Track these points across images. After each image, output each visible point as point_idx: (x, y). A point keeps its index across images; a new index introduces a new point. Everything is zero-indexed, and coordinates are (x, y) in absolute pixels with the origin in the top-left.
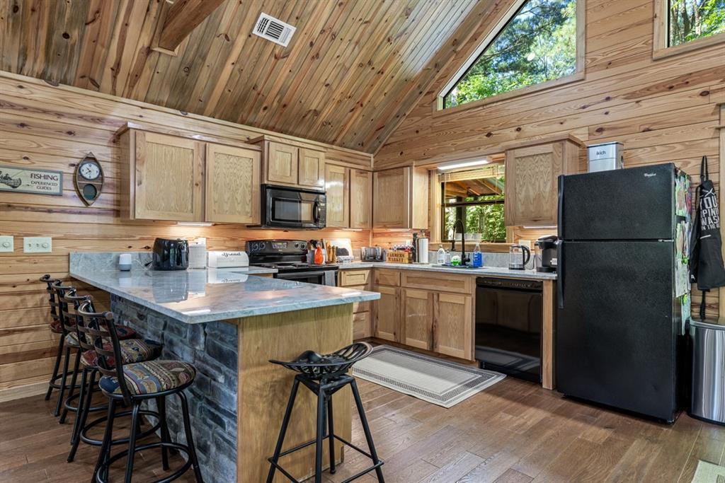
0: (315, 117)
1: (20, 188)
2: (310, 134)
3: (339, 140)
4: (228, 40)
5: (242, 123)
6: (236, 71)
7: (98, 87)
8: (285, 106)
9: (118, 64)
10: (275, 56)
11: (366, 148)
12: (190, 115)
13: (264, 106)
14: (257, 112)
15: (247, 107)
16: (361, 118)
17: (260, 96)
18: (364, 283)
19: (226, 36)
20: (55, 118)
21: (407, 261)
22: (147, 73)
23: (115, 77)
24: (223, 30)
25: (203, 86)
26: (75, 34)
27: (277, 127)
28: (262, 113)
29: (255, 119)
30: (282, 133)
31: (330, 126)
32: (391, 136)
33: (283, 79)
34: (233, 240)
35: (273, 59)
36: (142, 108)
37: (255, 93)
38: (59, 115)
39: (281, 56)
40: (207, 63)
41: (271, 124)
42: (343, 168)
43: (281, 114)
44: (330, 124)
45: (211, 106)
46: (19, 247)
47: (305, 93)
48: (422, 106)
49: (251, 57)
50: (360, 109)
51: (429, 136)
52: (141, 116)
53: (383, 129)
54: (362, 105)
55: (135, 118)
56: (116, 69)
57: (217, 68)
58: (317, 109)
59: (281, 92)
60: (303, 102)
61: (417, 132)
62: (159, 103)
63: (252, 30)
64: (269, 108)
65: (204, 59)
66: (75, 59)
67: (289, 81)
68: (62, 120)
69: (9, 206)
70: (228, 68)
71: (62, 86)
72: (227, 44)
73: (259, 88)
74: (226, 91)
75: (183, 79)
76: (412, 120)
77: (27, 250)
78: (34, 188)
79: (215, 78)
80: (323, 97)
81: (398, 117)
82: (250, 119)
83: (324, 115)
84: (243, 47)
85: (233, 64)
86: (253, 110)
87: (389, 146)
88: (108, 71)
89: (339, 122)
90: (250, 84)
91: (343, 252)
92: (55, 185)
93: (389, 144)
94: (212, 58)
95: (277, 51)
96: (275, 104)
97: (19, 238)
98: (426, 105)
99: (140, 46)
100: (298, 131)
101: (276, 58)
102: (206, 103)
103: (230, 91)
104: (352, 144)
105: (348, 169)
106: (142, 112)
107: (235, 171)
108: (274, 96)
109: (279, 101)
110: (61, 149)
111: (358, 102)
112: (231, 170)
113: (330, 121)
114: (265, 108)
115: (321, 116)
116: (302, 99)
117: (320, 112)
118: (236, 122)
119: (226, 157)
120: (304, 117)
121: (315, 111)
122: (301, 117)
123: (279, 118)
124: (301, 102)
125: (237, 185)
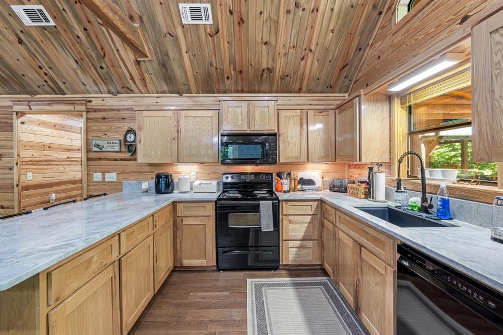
0: (271, 74)
1: (103, 150)
2: (275, 88)
3: (304, 88)
4: (173, 36)
5: (219, 92)
6: (191, 56)
7: (132, 91)
8: (241, 72)
9: (131, 75)
10: (209, 34)
11: (337, 90)
12: (184, 95)
13: (226, 76)
14: (223, 82)
15: (215, 80)
16: (316, 64)
17: (219, 69)
18: (312, 214)
19: (170, 34)
20: (117, 112)
21: (363, 196)
22: (147, 76)
23: (135, 83)
24: (165, 31)
25: (180, 74)
26: (104, 66)
27: (244, 89)
28: (228, 82)
29: (225, 87)
30: (251, 93)
31: (289, 78)
32: (359, 72)
33: (227, 51)
34: (215, 173)
35: (210, 37)
36: (157, 97)
37: (213, 69)
38: (118, 110)
39: (214, 32)
40: (172, 58)
41: (239, 88)
42: (299, 111)
43: (242, 79)
44: (287, 76)
45: (193, 86)
46: (104, 178)
47: (251, 57)
48: (383, 27)
49: (194, 42)
50: (310, 55)
51: (389, 57)
52: (157, 102)
53: (348, 66)
54: (311, 51)
55: (154, 104)
56: (132, 78)
57: (179, 59)
58: (269, 67)
59: (232, 62)
60: (253, 64)
61: (379, 57)
62: (164, 92)
63: (181, 21)
64: (230, 77)
65: (167, 55)
66: (114, 79)
67: (232, 52)
68: (120, 112)
69: (100, 158)
70: (186, 57)
71: (119, 95)
72: (174, 39)
73: (214, 64)
74: (196, 74)
75: (166, 73)
76: (375, 47)
77: (107, 180)
78: (109, 149)
79: (182, 66)
80: (268, 55)
81: (360, 49)
82: (222, 88)
83: (278, 70)
84: (185, 37)
85: (186, 52)
86: (220, 82)
87: (358, 82)
88: (130, 81)
89: (296, 72)
90: (206, 64)
91: (310, 182)
92: (117, 146)
93: (358, 80)
94: (172, 53)
95: (208, 30)
96: (233, 72)
97: (103, 173)
98: (387, 24)
99: (132, 61)
100: (263, 88)
101: (211, 36)
102: (189, 85)
103: (197, 72)
104: (320, 89)
105: (304, 112)
106: (158, 100)
107: (200, 127)
108: (228, 67)
109: (235, 69)
110: (119, 128)
111: (305, 49)
112: (197, 127)
113: (286, 74)
114: (228, 78)
115: (276, 72)
116: (251, 62)
117: (273, 69)
118: (214, 93)
119: (193, 118)
120: (262, 76)
121: (268, 68)
122: (259, 77)
123: (242, 82)
124: (251, 65)
125: (202, 136)
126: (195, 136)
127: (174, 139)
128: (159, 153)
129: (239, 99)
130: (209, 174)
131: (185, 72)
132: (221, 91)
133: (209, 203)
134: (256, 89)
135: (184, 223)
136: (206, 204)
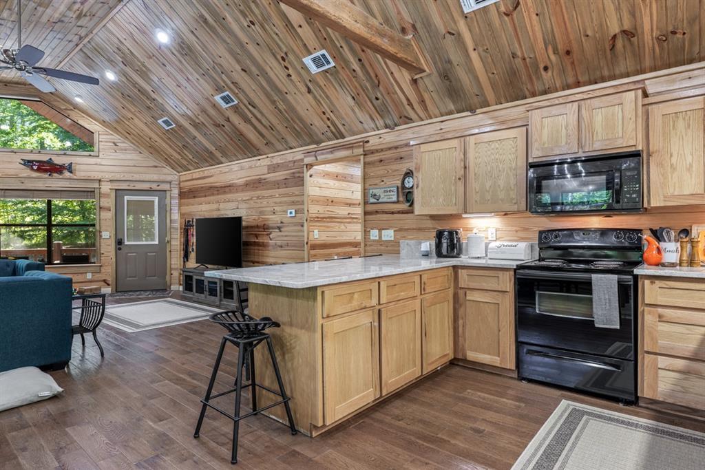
0: (634, 40)
1: (380, 200)
2: (648, 62)
4: (453, 34)
5: (534, 95)
6: (483, 54)
7: (411, 119)
8: (568, 53)
9: (408, 100)
10: (505, 13)
12: (478, 111)
13: (542, 66)
14: (539, 77)
15: (524, 78)
17: (528, 60)
19: (450, 33)
20: (395, 151)
22: (426, 96)
23: (413, 109)
24: (442, 30)
25: (468, 82)
26: (379, 95)
28: (547, 76)
29: (544, 85)
30: (596, 83)
31: (679, 36)
33: (537, 28)
35: (506, 18)
36: (442, 122)
37: (518, 61)
38: (396, 148)
39: (511, 8)
40: (455, 63)
41: (571, 80)
43: (573, 63)
44: (674, 33)
45: (490, 95)
46: (380, 237)
47: (583, 23)
49: (484, 33)
52: (441, 129)
55: (437, 132)
56: (410, 104)
57: (466, 63)
58: (626, 28)
59: (550, 41)
60: (589, 33)
62: (451, 113)
63: (462, 11)
64: (549, 64)
65: (450, 62)
66: (390, 109)
67: (546, 27)
68: (398, 150)
69: (377, 212)
70: (474, 56)
71: (397, 128)
72: (455, 38)
73: (519, 54)
74: (491, 76)
75: (449, 85)
77: (383, 239)
78: (386, 200)
79: (471, 70)
80: (618, 9)
82: (539, 87)
83: (647, 27)
84: (470, 30)
85: (475, 50)
86: (534, 78)
88: (408, 108)
89: (694, 19)
90: (506, 55)
92: (394, 195)
94: (455, 56)
95: (503, 9)
96: (553, 57)
97: (380, 230)
99: (408, 82)
100: (621, 68)
101: (507, 15)
102: (483, 95)
103: (493, 73)
106: (443, 125)
107: (497, 157)
108: (543, 51)
109: (556, 51)
110: (397, 170)
112: (493, 157)
113: (670, 28)
114: (546, 69)
115: (643, 33)
116: (585, 31)
117: (636, 29)
118: (526, 98)
119: (487, 145)
120: (613, 47)
121: (624, 31)
122: (608, 52)
123: (574, 68)
124: (588, 36)
125: (500, 171)
126: (490, 172)
127: (460, 179)
128: (441, 200)
129: (561, 101)
130: (517, 231)
131: (476, 78)
132: (537, 93)
133: (505, 273)
134: (606, 73)
135: (468, 298)
136: (500, 274)
